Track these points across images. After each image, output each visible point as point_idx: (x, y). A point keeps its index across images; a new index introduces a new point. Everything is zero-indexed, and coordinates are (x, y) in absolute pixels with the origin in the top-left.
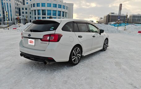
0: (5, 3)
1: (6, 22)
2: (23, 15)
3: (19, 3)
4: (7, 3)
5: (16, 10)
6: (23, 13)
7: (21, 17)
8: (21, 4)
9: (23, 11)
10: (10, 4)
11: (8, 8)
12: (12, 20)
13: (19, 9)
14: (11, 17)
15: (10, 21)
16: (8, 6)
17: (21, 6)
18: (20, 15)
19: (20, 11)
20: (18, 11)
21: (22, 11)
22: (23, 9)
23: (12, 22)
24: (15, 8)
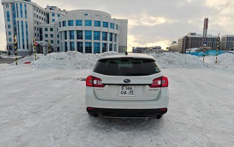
0: (18, 21)
1: (18, 50)
2: (47, 39)
3: (40, 21)
4: (22, 22)
5: (36, 31)
6: (46, 36)
7: (43, 43)
8: (43, 22)
9: (46, 33)
10: (26, 22)
11: (22, 29)
12: (28, 48)
13: (41, 30)
14: (28, 43)
15: (26, 50)
16: (22, 26)
17: (43, 24)
18: (41, 39)
19: (41, 32)
20: (39, 32)
21: (44, 33)
22: (46, 30)
23: (28, 50)
24: (33, 28)
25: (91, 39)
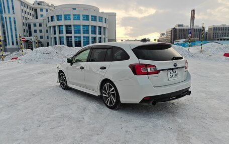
0: (6, 18)
1: (8, 47)
2: (36, 34)
3: (29, 16)
4: (10, 18)
5: (24, 27)
6: (35, 31)
7: (32, 39)
8: (31, 17)
9: (35, 28)
10: (14, 18)
11: (11, 25)
12: (17, 44)
13: (29, 26)
14: (17, 39)
15: (15, 46)
16: (10, 22)
17: (32, 20)
18: (30, 35)
19: (30, 28)
20: (27, 28)
21: (33, 28)
22: (35, 25)
23: (17, 47)
24: (22, 24)
25: (80, 33)
